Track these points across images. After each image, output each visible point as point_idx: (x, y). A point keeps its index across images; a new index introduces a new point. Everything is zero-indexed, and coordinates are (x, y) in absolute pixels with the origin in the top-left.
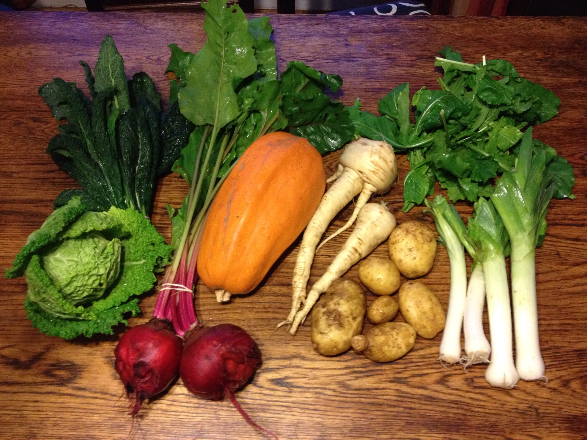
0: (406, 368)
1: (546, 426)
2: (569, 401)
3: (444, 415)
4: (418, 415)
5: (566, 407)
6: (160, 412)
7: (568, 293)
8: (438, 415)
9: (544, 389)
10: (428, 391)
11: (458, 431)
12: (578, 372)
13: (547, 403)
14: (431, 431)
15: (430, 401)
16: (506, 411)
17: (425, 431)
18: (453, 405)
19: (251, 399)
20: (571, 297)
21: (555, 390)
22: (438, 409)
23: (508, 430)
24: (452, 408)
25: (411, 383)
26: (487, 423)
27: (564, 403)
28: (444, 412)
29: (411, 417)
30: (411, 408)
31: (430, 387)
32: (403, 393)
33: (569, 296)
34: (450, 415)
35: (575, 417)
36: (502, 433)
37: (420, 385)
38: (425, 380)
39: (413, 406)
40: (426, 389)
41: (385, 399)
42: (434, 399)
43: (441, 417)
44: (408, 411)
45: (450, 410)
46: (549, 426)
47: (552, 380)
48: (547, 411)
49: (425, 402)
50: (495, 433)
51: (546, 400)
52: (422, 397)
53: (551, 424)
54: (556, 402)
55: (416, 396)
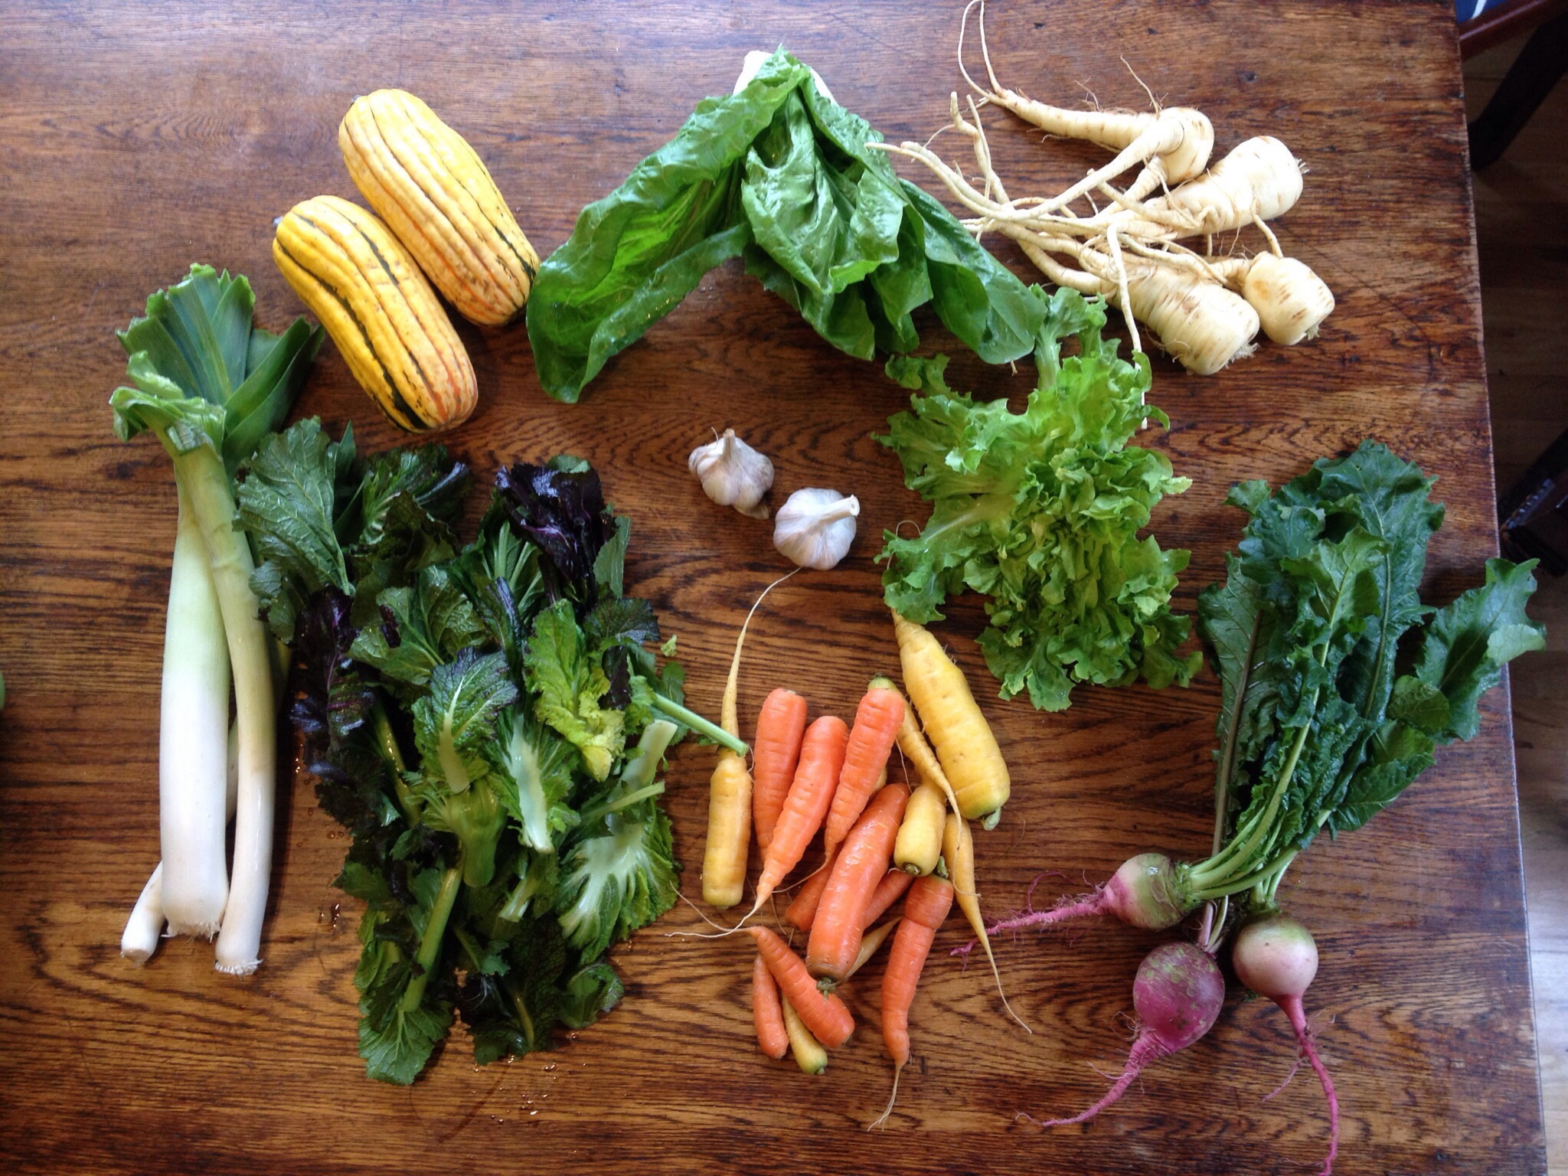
0: (659, 963)
1: (935, 1097)
2: (997, 1043)
3: (725, 1066)
4: (670, 1067)
5: (986, 1056)
6: (132, 1049)
7: (1048, 796)
8: (713, 1067)
9: (948, 1016)
10: (697, 1014)
11: (748, 1101)
12: (1028, 981)
13: (950, 1046)
14: (693, 1100)
15: (701, 1037)
16: (856, 1061)
17: (682, 1100)
18: (745, 1046)
19: (321, 1027)
20: (1052, 805)
21: (971, 1018)
22: (713, 1054)
23: (855, 1103)
24: (744, 1051)
25: (664, 998)
26: (812, 1087)
27: (984, 1048)
28: (724, 1060)
29: (653, 1070)
30: (657, 1052)
31: (704, 1005)
32: (647, 1017)
33: (1049, 801)
34: (738, 1067)
35: (1004, 1079)
36: (841, 1109)
37: (686, 1001)
38: (696, 991)
39: (662, 1045)
40: (694, 1009)
41: (606, 1032)
42: (709, 1031)
43: (717, 1071)
44: (649, 1056)
45: (739, 1057)
46: (945, 1096)
47: (970, 996)
48: (944, 1064)
49: (687, 1039)
50: (826, 1107)
51: (946, 1040)
52: (683, 1028)
53: (947, 1091)
54: (969, 1046)
55: (672, 1026)
